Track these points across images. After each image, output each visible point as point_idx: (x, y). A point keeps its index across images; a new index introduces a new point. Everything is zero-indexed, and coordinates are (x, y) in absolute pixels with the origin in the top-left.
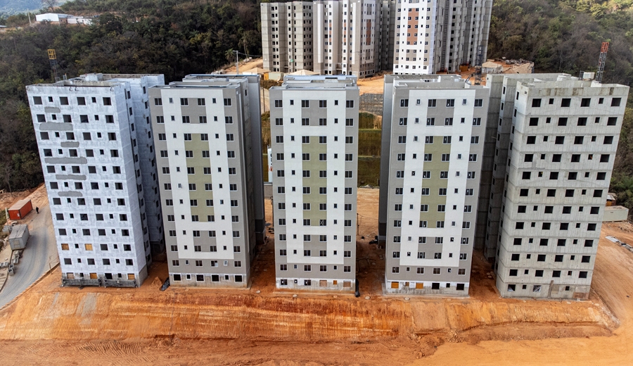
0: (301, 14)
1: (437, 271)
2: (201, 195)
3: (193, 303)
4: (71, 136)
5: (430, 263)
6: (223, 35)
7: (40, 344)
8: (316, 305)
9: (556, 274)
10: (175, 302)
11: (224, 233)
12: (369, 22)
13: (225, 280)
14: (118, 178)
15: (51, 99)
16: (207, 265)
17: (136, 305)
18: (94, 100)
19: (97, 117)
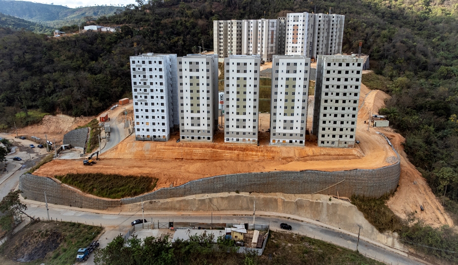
0: (236, 27)
1: (291, 135)
2: (195, 102)
3: (190, 147)
4: (144, 76)
5: (288, 131)
6: (190, 38)
7: (130, 160)
8: (241, 148)
9: (341, 136)
10: (182, 146)
11: (204, 118)
12: (273, 31)
13: (203, 139)
14: (162, 94)
15: (138, 62)
16: (196, 132)
17: (167, 147)
18: (155, 62)
19: (156, 69)
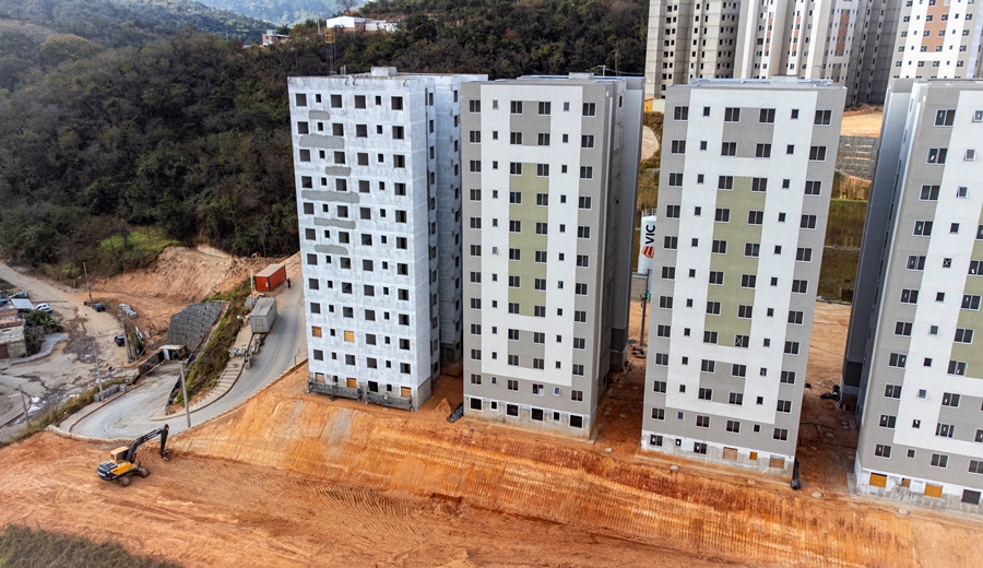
2: (527, 269)
3: (497, 450)
4: (340, 157)
5: (962, 448)
6: (583, 46)
7: (269, 474)
10: (468, 444)
11: (559, 339)
12: (846, 13)
13: (553, 421)
14: (400, 230)
15: (319, 98)
16: (525, 390)
17: (408, 438)
18: (378, 100)
19: (380, 129)
